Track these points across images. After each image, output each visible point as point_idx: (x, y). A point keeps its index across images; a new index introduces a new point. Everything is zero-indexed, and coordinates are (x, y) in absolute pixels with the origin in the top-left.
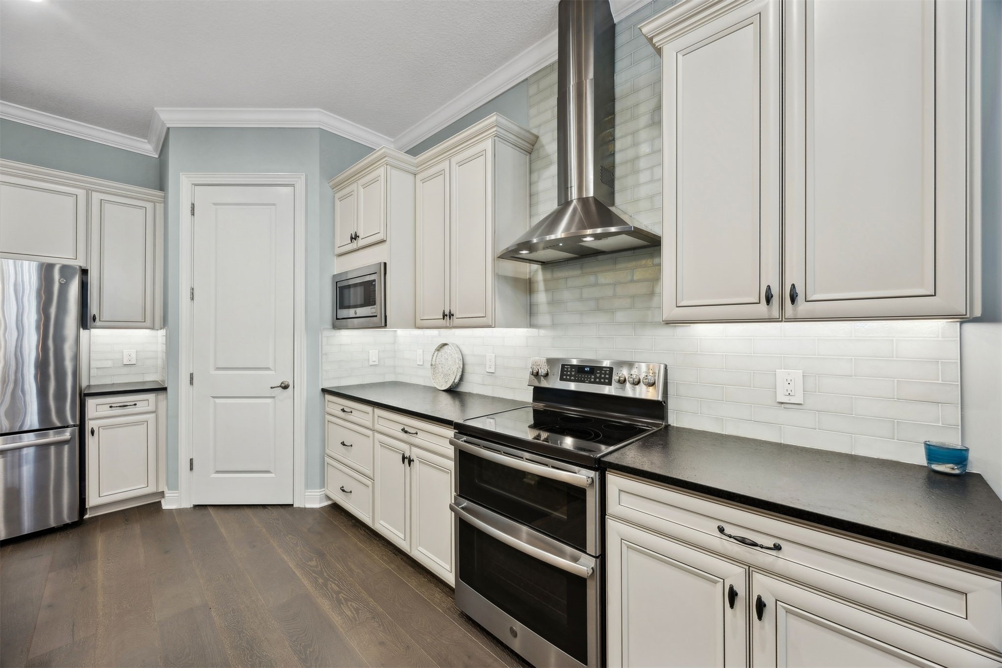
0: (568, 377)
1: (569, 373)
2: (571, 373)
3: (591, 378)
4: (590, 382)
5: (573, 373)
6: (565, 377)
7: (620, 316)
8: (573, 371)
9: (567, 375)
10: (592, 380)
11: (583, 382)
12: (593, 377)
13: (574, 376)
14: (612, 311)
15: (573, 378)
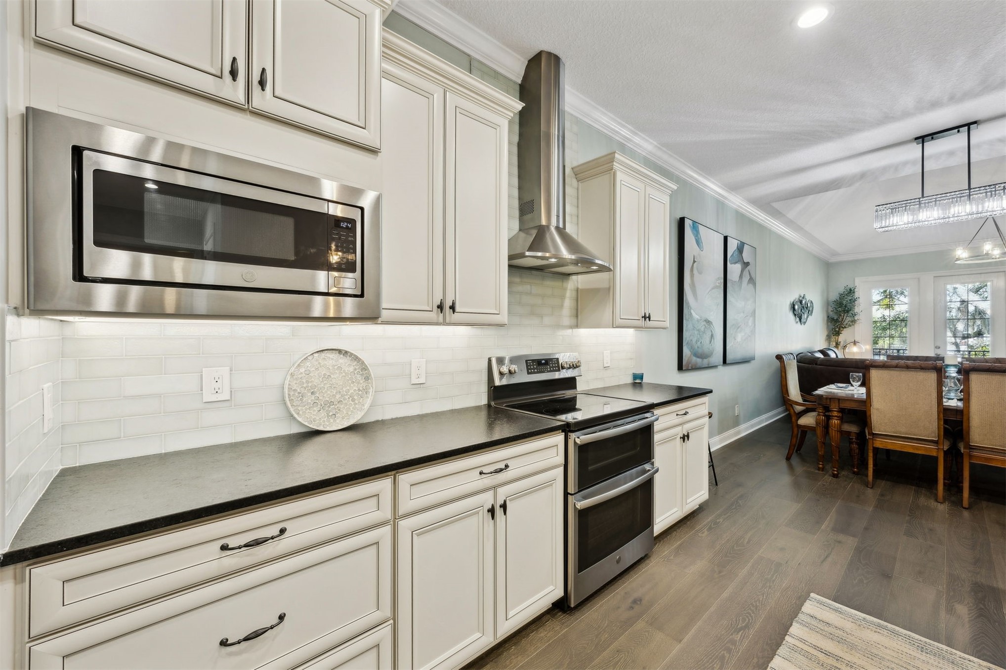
0: (532, 371)
1: (532, 367)
2: (533, 367)
3: (547, 368)
4: (548, 372)
5: (535, 366)
6: (530, 371)
7: (547, 320)
8: (535, 365)
9: (531, 369)
10: (549, 369)
11: (543, 372)
12: (548, 367)
13: (536, 369)
14: (541, 316)
15: (536, 370)
